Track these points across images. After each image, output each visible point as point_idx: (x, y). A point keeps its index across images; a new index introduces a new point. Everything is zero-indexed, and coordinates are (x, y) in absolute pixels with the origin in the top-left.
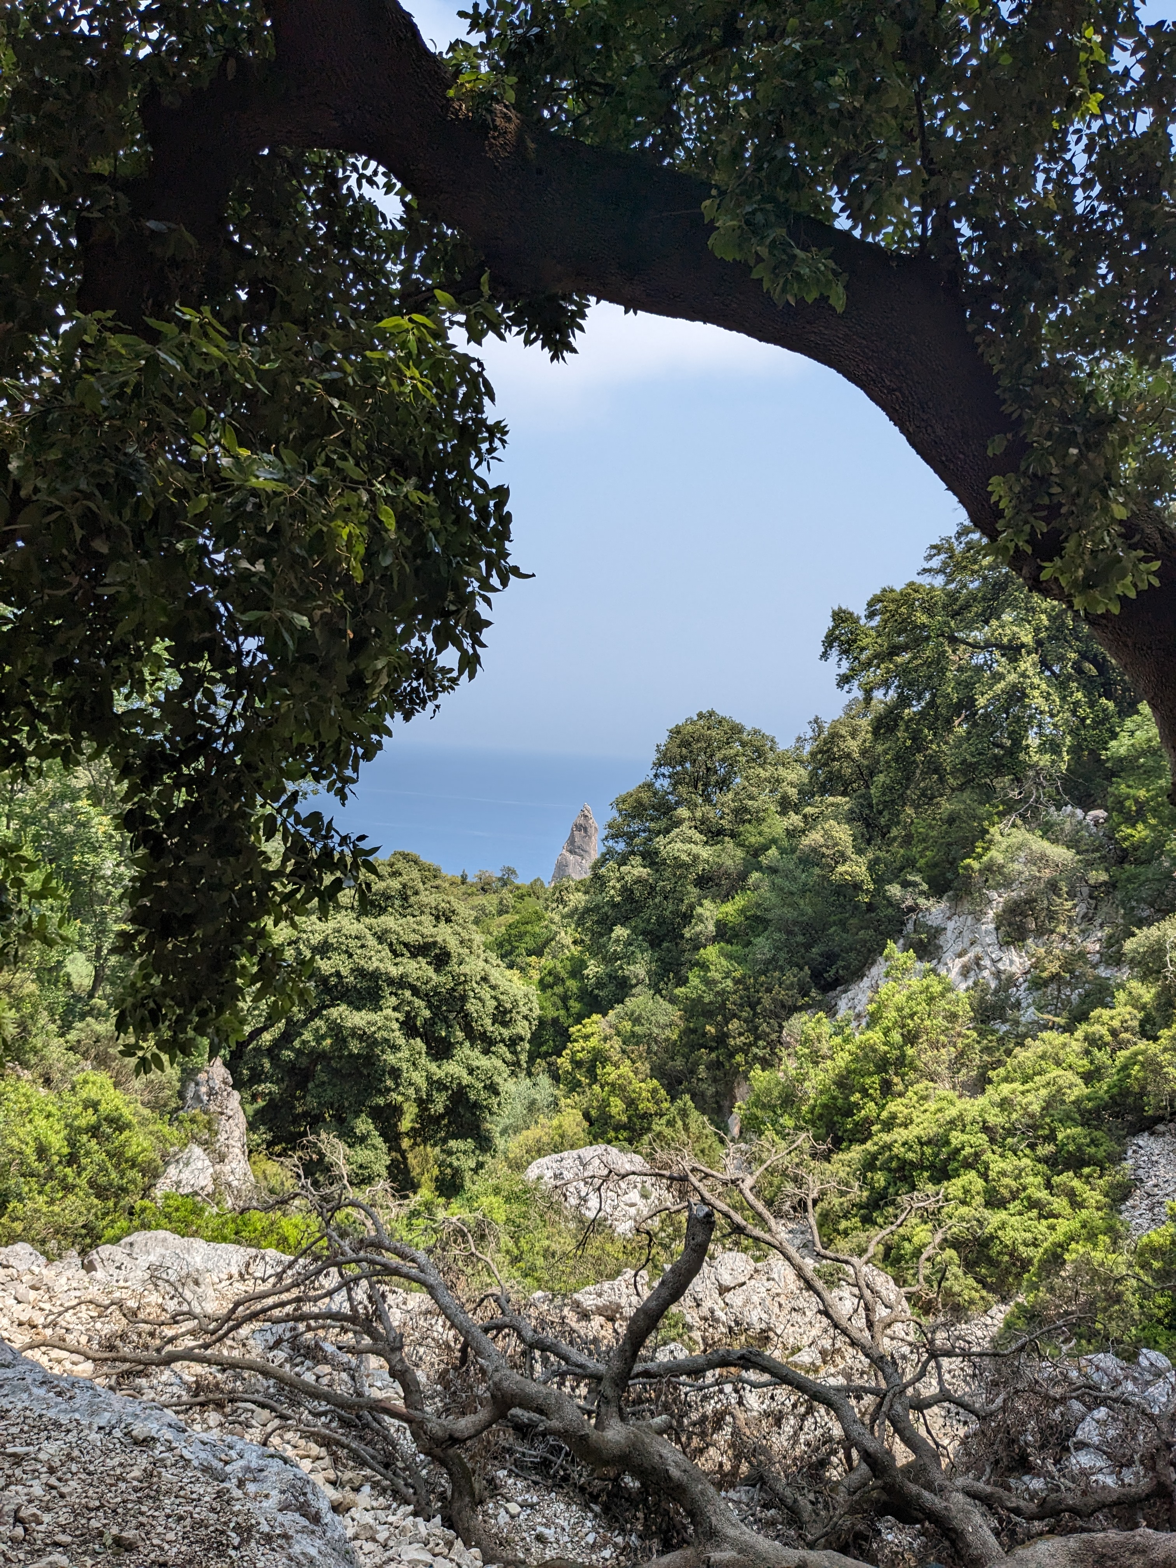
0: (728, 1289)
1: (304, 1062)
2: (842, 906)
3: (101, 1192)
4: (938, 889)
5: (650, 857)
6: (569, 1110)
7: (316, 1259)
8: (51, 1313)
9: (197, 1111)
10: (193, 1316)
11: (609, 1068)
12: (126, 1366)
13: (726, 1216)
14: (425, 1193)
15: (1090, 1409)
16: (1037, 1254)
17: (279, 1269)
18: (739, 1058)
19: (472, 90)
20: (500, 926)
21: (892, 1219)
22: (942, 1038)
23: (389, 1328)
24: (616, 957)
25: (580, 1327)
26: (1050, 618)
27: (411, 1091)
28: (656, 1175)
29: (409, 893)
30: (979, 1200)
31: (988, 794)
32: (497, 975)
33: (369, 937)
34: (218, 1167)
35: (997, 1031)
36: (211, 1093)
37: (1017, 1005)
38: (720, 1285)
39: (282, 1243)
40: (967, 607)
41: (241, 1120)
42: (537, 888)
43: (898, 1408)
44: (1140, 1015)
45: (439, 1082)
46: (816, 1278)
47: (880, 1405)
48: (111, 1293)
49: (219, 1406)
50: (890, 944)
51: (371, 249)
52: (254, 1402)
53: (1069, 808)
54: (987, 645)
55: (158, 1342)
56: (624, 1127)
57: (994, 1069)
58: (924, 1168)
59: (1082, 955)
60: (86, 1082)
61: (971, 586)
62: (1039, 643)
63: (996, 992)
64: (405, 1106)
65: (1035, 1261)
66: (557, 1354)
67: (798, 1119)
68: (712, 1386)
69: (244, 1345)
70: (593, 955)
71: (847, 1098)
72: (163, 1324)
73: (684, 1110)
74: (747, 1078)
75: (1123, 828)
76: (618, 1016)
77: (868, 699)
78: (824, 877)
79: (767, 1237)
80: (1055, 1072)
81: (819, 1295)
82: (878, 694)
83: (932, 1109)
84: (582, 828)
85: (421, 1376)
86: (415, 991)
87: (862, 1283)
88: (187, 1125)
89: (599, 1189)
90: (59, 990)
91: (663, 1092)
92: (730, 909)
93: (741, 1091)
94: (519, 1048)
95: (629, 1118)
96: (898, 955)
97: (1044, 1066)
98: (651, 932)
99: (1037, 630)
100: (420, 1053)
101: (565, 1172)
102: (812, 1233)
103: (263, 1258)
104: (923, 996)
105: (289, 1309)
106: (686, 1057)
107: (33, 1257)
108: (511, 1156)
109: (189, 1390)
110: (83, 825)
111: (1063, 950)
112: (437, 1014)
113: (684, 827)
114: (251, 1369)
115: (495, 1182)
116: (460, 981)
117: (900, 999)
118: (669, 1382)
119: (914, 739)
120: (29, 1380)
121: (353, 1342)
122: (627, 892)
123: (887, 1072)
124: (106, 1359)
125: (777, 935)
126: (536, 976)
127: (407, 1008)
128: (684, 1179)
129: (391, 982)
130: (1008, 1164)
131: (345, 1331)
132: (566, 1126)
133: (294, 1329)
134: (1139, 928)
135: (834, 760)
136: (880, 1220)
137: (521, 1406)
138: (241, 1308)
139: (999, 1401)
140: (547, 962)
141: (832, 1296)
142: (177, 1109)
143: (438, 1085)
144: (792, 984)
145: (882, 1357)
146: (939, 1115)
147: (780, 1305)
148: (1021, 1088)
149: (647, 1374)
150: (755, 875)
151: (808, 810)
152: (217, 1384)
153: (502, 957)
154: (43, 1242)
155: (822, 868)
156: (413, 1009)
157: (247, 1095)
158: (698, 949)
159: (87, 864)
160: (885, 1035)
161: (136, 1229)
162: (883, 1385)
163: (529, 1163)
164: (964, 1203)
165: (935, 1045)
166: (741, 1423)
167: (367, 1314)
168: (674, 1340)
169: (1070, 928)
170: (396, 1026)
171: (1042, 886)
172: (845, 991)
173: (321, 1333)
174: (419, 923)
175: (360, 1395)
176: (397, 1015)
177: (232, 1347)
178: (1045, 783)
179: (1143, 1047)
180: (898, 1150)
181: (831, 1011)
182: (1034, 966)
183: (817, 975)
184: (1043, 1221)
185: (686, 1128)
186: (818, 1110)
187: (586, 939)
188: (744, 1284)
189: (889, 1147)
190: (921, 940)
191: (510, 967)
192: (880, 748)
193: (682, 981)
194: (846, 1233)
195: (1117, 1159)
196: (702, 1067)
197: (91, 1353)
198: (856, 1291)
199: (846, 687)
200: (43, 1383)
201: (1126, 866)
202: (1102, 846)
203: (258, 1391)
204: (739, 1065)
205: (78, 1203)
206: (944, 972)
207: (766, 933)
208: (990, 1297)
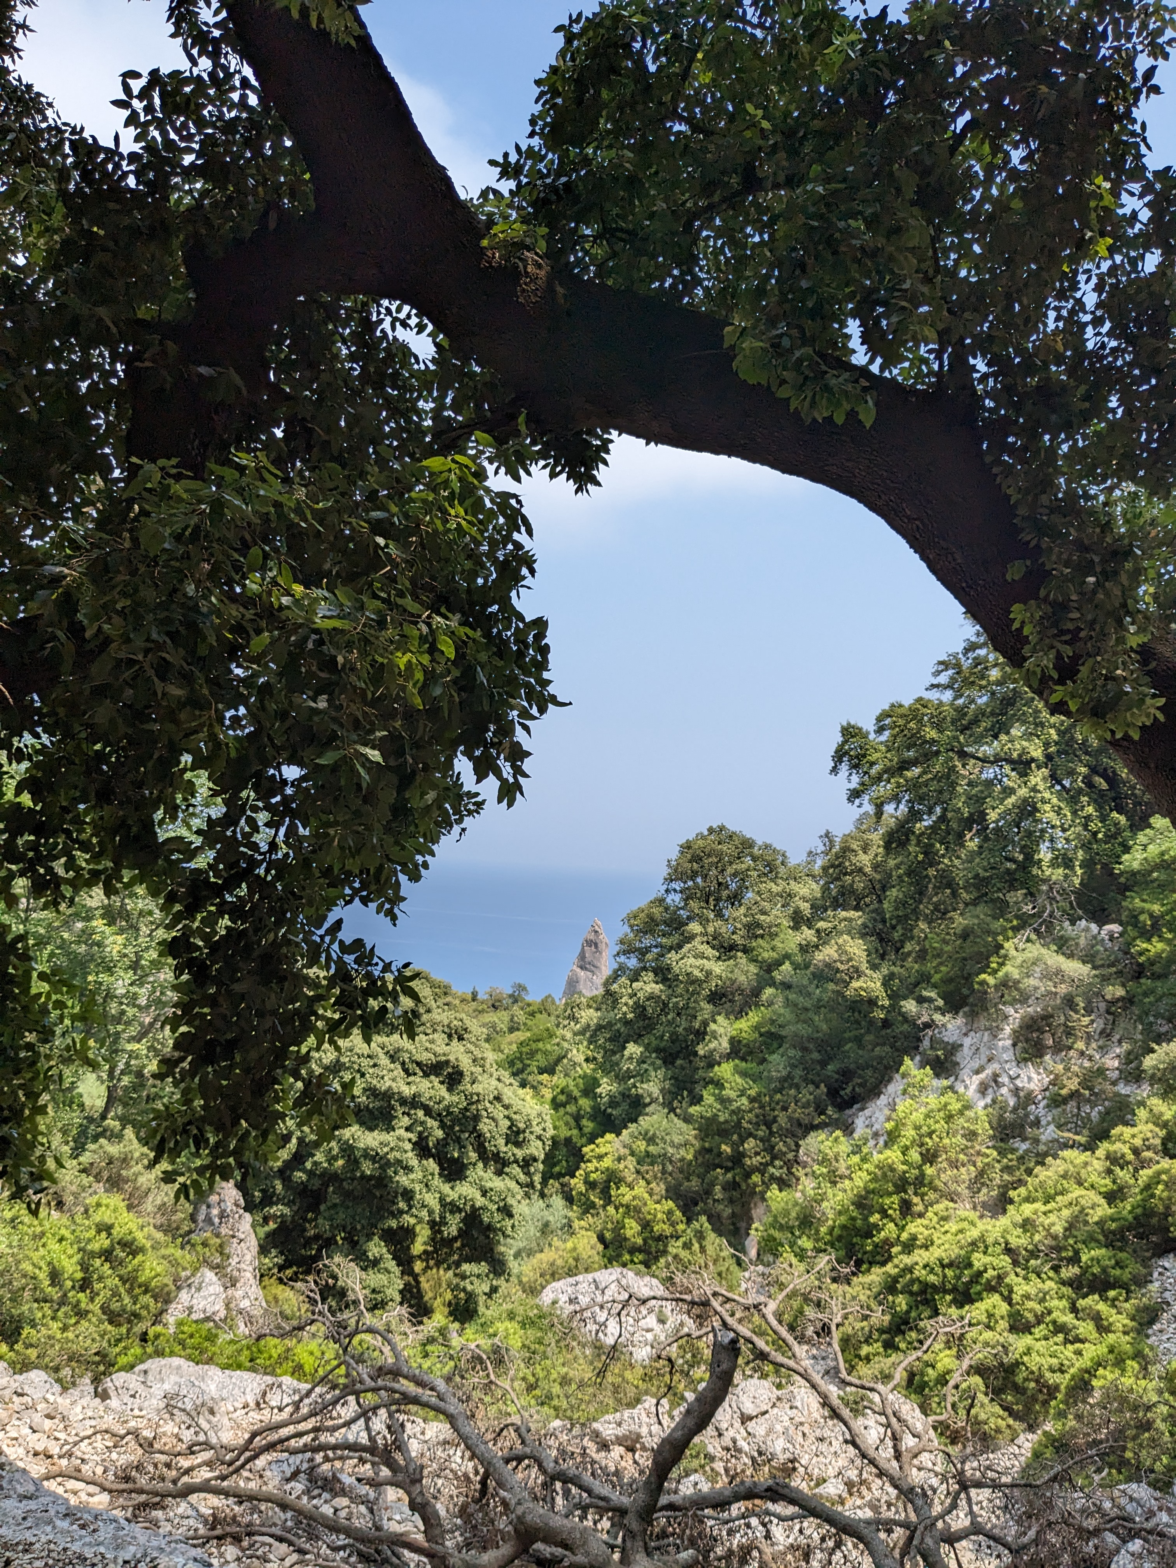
0: (751, 1418)
1: (316, 1184)
2: (857, 1022)
3: (113, 1317)
4: (954, 1005)
5: (663, 974)
6: (583, 1232)
7: (334, 1387)
8: (66, 1442)
9: (208, 1234)
10: (207, 1445)
11: (623, 1189)
12: (143, 1498)
13: (749, 1341)
14: (439, 1318)
15: (1125, 1542)
16: (1063, 1381)
17: (297, 1398)
18: (756, 1178)
19: (505, 240)
20: (510, 1044)
21: (916, 1344)
22: (962, 1156)
23: (408, 1460)
24: (629, 1075)
25: (600, 1456)
26: (1060, 733)
27: (424, 1213)
28: (677, 1300)
29: (422, 1010)
30: (1003, 1324)
31: (1001, 908)
32: (510, 1094)
33: (382, 1055)
34: (230, 1292)
35: (1016, 1150)
36: (222, 1215)
37: (1037, 1123)
38: (742, 1414)
39: (298, 1371)
40: (975, 722)
41: (253, 1243)
42: (548, 1005)
43: (929, 1541)
44: (1162, 1133)
45: (452, 1203)
46: (842, 1407)
47: (911, 1539)
48: (126, 1422)
49: (237, 1539)
50: (907, 1061)
51: (405, 388)
52: (272, 1536)
53: (1084, 922)
54: (997, 760)
55: (174, 1473)
56: (640, 1250)
57: (1015, 1189)
58: (946, 1292)
59: (1101, 1071)
60: (99, 1205)
61: (979, 701)
62: (1049, 757)
63: (1015, 1110)
64: (418, 1228)
65: (1062, 1387)
66: (580, 1487)
67: (817, 1240)
68: (738, 1519)
69: (261, 1476)
70: (606, 1073)
71: (865, 1219)
72: (179, 1454)
73: (701, 1232)
74: (764, 1199)
75: (1138, 942)
76: (632, 1136)
77: (879, 813)
78: (839, 993)
79: (791, 1363)
80: (1077, 1192)
81: (846, 1424)
82: (889, 808)
83: (953, 1230)
84: (593, 943)
85: (440, 1509)
86: (428, 1111)
87: (889, 1411)
88: (199, 1248)
89: (619, 1314)
90: (73, 1111)
91: (678, 1214)
92: (745, 1026)
93: (758, 1212)
94: (532, 1169)
95: (645, 1240)
96: (914, 1072)
97: (1066, 1185)
98: (663, 1050)
99: (1047, 745)
100: (432, 1174)
101: (580, 1297)
102: (836, 1359)
103: (280, 1386)
104: (942, 1114)
105: (307, 1439)
106: (700, 1176)
107: (48, 1385)
108: (525, 1279)
109: (206, 1522)
110: (99, 944)
111: (1081, 1066)
112: (451, 1137)
113: (696, 942)
114: (270, 1501)
115: (510, 1306)
116: (473, 1100)
117: (917, 1116)
118: (695, 1515)
119: (926, 854)
120: (52, 1512)
121: (370, 1474)
122: (639, 1009)
123: (906, 1192)
124: (123, 1491)
125: (791, 1053)
126: (548, 1094)
127: (420, 1129)
128: (706, 1304)
129: (403, 1101)
130: (1032, 1287)
131: (363, 1461)
132: (580, 1249)
133: (311, 1460)
134: (1158, 1044)
135: (845, 874)
136: (903, 1346)
137: (545, 1540)
138: (258, 1438)
139: (1032, 1534)
140: (558, 1080)
141: (858, 1424)
142: (190, 1232)
143: (452, 1207)
144: (808, 1101)
145: (912, 1489)
146: (960, 1236)
147: (804, 1435)
148: (1044, 1208)
149: (671, 1507)
150: (769, 991)
151: (821, 925)
152: (235, 1516)
153: (514, 1074)
154: (57, 1369)
155: (836, 984)
156: (426, 1129)
157: (259, 1218)
158: (712, 1066)
159: (101, 983)
160: (904, 1154)
161: (150, 1357)
162: (913, 1517)
163: (543, 1287)
164: (988, 1327)
165: (955, 1164)
166: (768, 1557)
167: (386, 1445)
168: (696, 1471)
169: (1088, 1044)
170: (408, 1146)
171: (1058, 1001)
172: (862, 1109)
173: (338, 1464)
174: (432, 1042)
175: (378, 1528)
176: (410, 1135)
177: (248, 1479)
178: (1058, 898)
179: (1166, 1166)
180: (919, 1273)
181: (848, 1130)
182: (1053, 1083)
183: (833, 1093)
184: (1069, 1346)
185: (703, 1249)
186: (837, 1232)
187: (599, 1057)
188: (766, 1412)
189: (909, 1269)
190: (937, 1057)
191: (523, 1085)
192: (892, 863)
193: (697, 1100)
194: (868, 1359)
195: (1142, 1281)
196: (718, 1188)
197: (108, 1485)
198: (883, 1420)
199: (857, 802)
200: (66, 1515)
201: (1143, 981)
202: (1117, 960)
203: (275, 1525)
204: (756, 1185)
205: (92, 1329)
206: (961, 1090)
207: (781, 1050)
208: (1017, 1425)
